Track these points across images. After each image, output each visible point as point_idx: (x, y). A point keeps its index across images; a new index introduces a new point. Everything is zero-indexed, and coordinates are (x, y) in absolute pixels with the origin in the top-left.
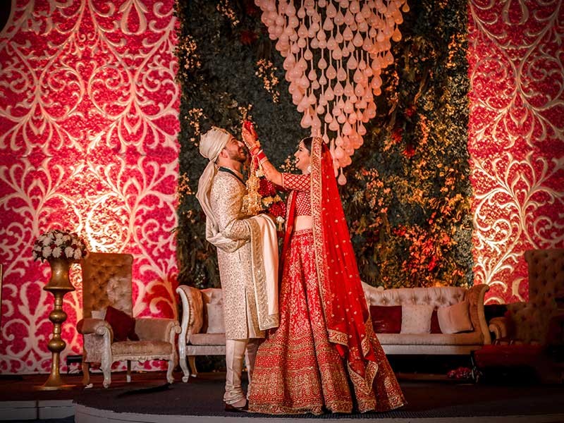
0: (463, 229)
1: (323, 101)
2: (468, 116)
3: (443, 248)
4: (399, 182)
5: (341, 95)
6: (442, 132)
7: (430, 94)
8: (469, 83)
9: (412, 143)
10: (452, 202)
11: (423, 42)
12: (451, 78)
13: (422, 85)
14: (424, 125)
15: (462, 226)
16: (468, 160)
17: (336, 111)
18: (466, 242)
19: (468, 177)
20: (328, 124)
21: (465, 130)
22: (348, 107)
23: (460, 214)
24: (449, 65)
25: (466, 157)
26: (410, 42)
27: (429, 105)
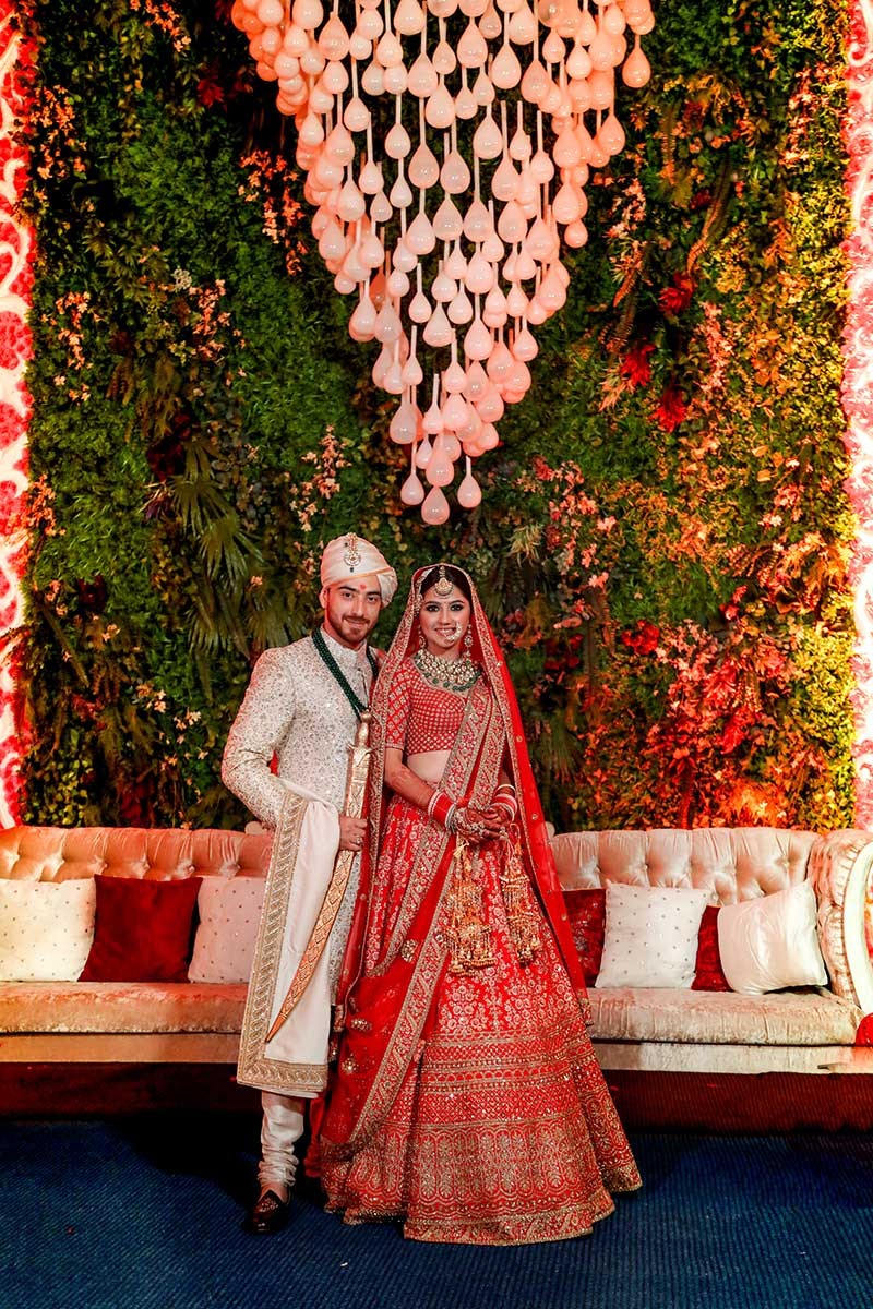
0: (825, 635)
1: (406, 258)
2: (845, 307)
3: (764, 688)
4: (641, 500)
5: (456, 236)
6: (768, 353)
7: (735, 243)
8: (848, 210)
9: (679, 387)
10: (794, 555)
11: (718, 89)
12: (795, 196)
13: (710, 216)
14: (716, 334)
15: (820, 625)
16: (840, 434)
17: (443, 288)
18: (832, 672)
19: (840, 484)
20: (422, 327)
21: (834, 348)
22: (480, 274)
23: (815, 592)
24: (790, 156)
25: (836, 427)
26: (679, 93)
27: (731, 277)
